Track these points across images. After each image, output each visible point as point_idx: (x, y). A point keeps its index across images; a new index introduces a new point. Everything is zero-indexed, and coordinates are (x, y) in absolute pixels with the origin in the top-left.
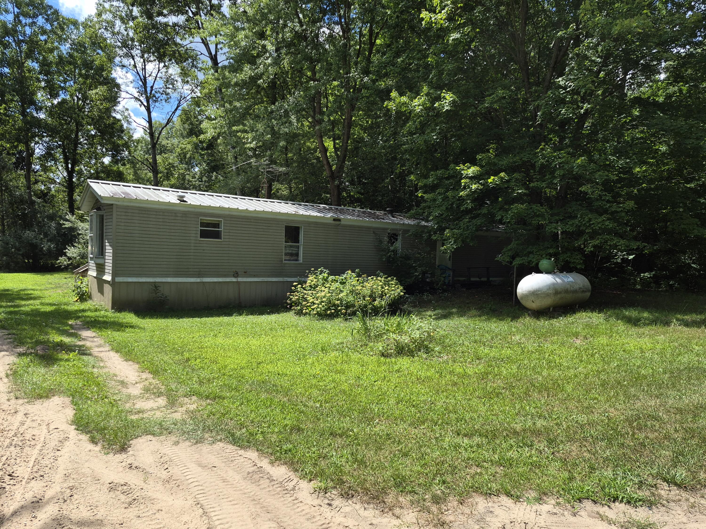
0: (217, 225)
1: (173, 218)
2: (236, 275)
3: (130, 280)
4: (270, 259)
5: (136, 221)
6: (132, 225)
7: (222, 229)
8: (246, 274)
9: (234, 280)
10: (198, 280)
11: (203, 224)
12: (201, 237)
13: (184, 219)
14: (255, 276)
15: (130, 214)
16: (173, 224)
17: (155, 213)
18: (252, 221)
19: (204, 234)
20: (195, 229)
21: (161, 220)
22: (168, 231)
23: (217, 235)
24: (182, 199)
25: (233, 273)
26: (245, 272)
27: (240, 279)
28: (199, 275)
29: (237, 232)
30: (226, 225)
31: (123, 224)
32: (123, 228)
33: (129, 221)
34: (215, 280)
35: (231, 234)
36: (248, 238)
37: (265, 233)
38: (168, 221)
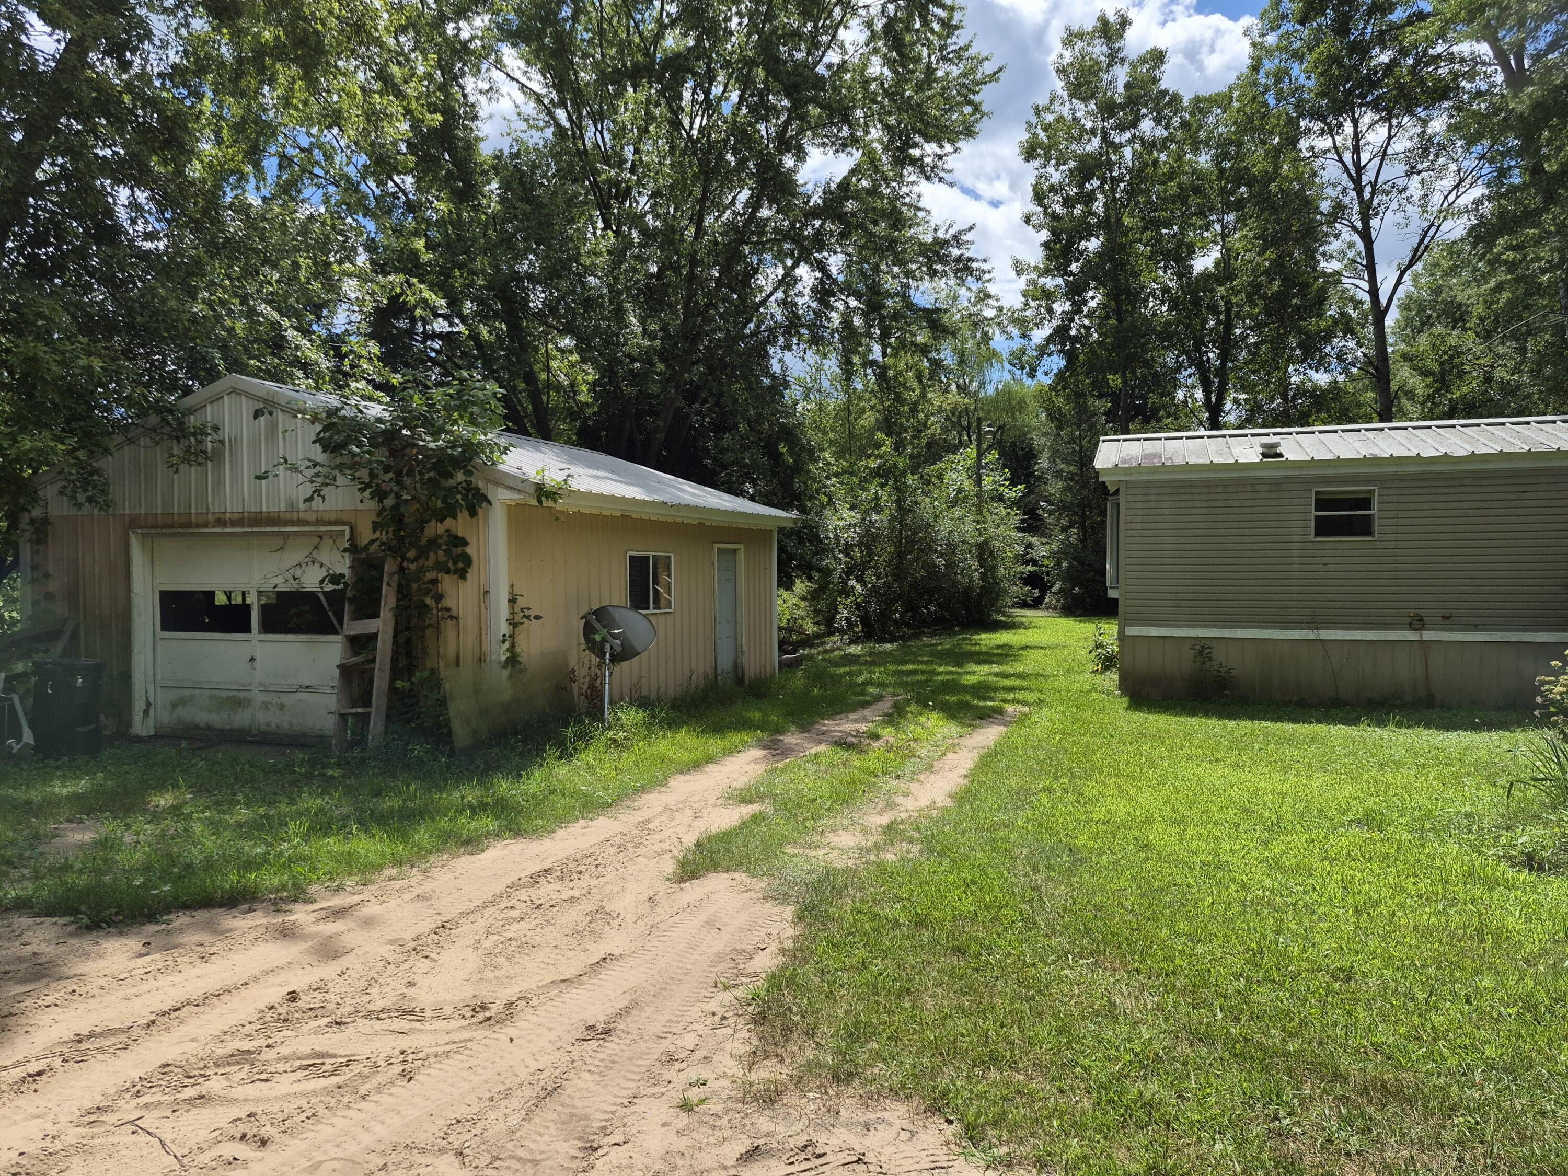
0: (1365, 503)
1: (1249, 495)
2: (1418, 623)
3: (1154, 632)
4: (1530, 582)
5: (1167, 511)
6: (1158, 518)
7: (1375, 511)
8: (1447, 621)
9: (1411, 636)
10: (1310, 635)
11: (1322, 503)
12: (1317, 534)
13: (1274, 495)
14: (1475, 628)
15: (1153, 498)
16: (1247, 510)
17: (1206, 490)
18: (1467, 482)
19: (1324, 528)
20: (1301, 516)
21: (1220, 504)
22: (1236, 525)
23: (1363, 527)
24: (1272, 451)
25: (1408, 620)
26: (1445, 617)
27: (1428, 636)
28: (1313, 625)
29: (1420, 514)
30: (1386, 499)
31: (1138, 519)
32: (1139, 526)
33: (1152, 512)
34: (1358, 635)
35: (1401, 522)
36: (1450, 528)
37: (1509, 511)
38: (1235, 503)
